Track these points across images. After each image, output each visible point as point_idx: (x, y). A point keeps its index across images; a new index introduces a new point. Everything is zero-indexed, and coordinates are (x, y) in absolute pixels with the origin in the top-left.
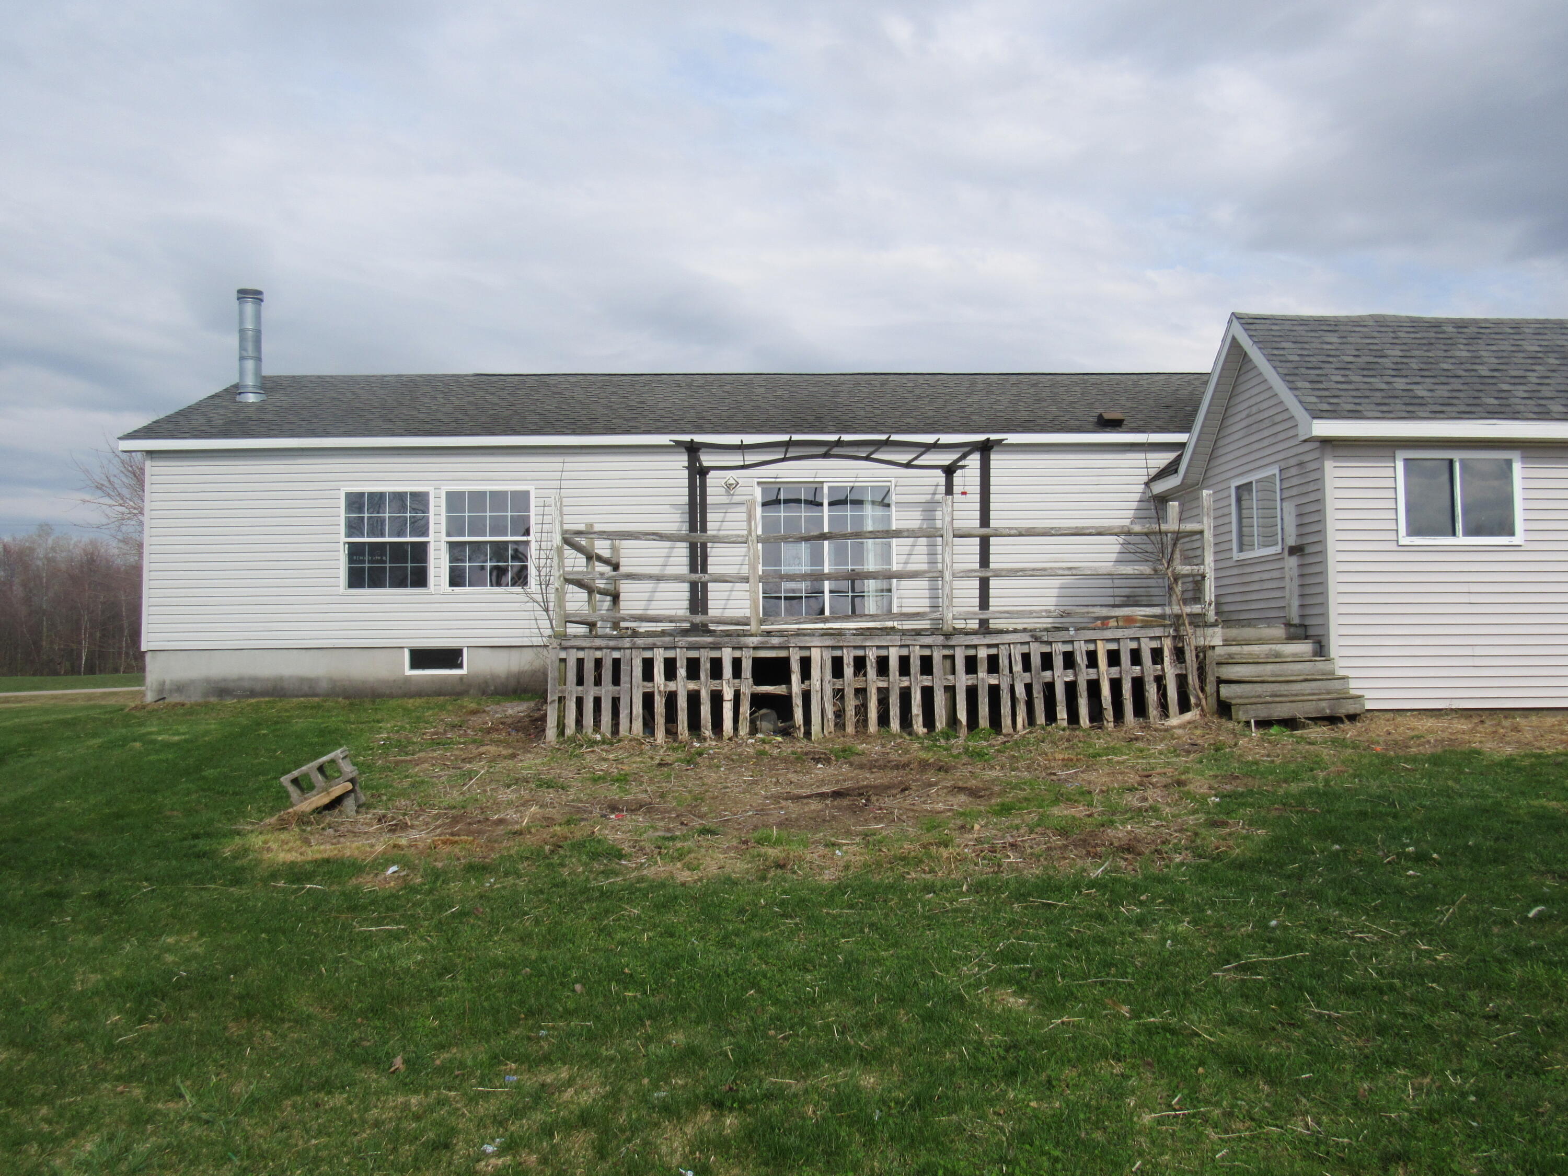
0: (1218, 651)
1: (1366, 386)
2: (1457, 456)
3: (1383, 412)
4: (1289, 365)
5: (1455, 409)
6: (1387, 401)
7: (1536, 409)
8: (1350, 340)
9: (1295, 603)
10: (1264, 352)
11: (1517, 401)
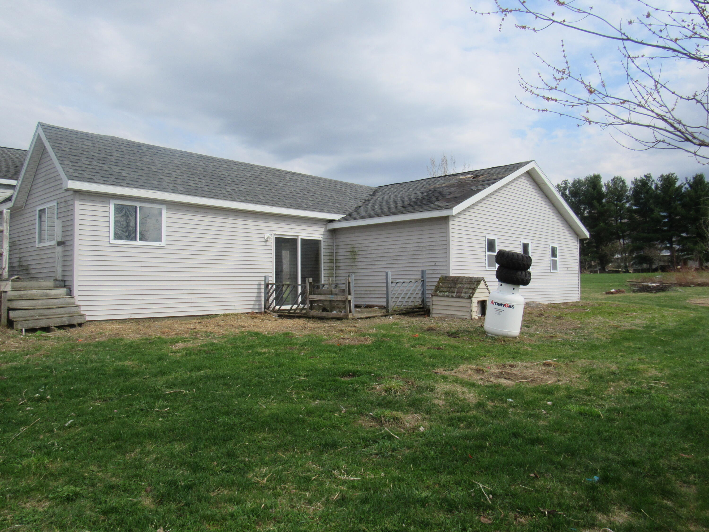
0: (9, 293)
1: (99, 168)
2: (138, 205)
3: (104, 181)
4: (63, 152)
5: (138, 183)
6: (107, 176)
7: (173, 188)
8: (97, 145)
9: (60, 269)
10: (52, 144)
11: (166, 184)
